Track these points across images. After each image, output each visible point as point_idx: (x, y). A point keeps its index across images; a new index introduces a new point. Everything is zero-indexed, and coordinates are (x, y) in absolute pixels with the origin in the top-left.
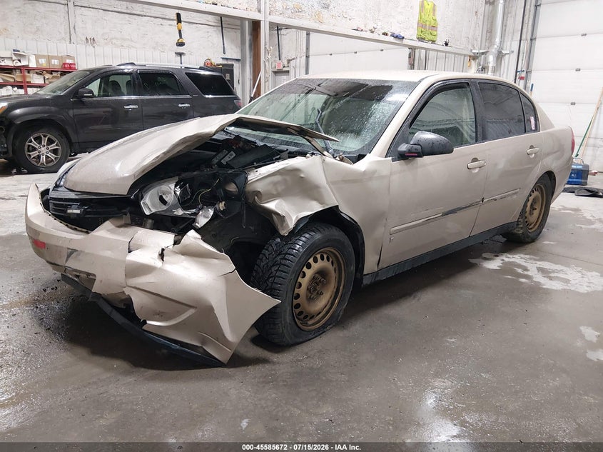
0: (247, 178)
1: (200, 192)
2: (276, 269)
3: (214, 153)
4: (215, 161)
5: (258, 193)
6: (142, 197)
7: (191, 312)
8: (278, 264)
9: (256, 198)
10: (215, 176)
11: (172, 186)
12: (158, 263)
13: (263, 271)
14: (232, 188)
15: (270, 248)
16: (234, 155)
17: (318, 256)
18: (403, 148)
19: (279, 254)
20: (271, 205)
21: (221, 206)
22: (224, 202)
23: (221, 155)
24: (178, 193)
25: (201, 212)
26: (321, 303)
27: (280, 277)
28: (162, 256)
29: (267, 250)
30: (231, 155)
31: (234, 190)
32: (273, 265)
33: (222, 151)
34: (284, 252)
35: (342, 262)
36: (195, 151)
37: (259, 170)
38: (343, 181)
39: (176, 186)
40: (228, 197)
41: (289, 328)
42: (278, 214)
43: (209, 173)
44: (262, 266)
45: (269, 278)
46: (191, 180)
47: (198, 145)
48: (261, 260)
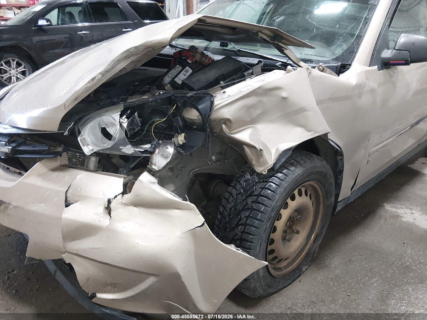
0: (212, 103)
1: (153, 123)
2: (247, 214)
3: (165, 70)
4: (167, 79)
5: (227, 121)
6: (80, 133)
7: (151, 281)
8: (248, 209)
9: (224, 126)
10: (170, 101)
11: (116, 116)
12: (104, 221)
13: (229, 215)
14: (193, 115)
15: (238, 186)
16: (191, 71)
17: (296, 192)
18: (387, 54)
19: (251, 195)
20: (244, 136)
21: (181, 139)
22: (183, 135)
23: (173, 72)
24: (125, 125)
25: (157, 150)
26: (297, 242)
27: (252, 226)
28: (108, 209)
29: (234, 187)
30: (187, 71)
31: (196, 118)
32: (243, 209)
33: (174, 67)
34: (256, 193)
35: (321, 194)
36: (142, 68)
37: (228, 90)
38: (330, 99)
39: (121, 116)
40: (188, 127)
41: (262, 281)
42: (254, 147)
43: (163, 97)
44: (228, 209)
45: (237, 225)
46: (140, 108)
47: (146, 60)
48: (227, 200)
